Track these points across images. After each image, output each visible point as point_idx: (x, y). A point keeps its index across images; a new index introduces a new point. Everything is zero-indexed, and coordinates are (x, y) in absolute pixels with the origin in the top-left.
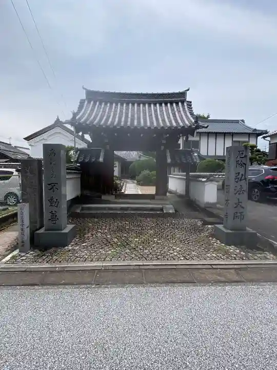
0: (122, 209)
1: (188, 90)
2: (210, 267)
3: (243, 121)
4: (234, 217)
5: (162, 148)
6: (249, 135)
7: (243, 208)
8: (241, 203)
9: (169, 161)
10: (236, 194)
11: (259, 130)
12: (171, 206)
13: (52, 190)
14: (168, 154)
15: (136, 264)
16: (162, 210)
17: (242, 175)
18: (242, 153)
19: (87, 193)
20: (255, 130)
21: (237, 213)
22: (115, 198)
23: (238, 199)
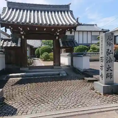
1: (70, 4)
3: (96, 25)
4: (107, 76)
5: (57, 38)
6: (100, 32)
7: (111, 70)
8: (110, 67)
9: (61, 45)
10: (107, 62)
12: (64, 72)
16: (59, 74)
17: (111, 51)
18: (110, 37)
19: (10, 66)
20: (103, 29)
21: (108, 74)
22: (29, 69)
23: (109, 65)
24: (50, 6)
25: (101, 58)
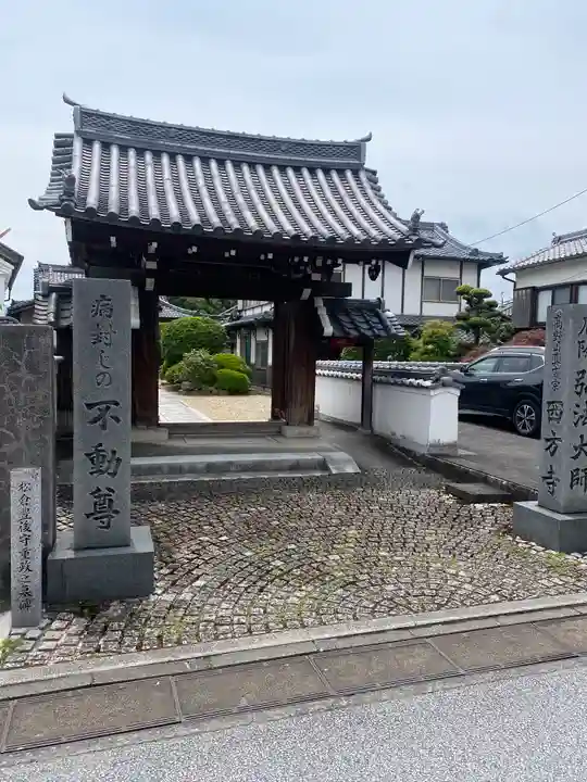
0: (210, 468)
1: (369, 139)
2: (572, 612)
3: (443, 226)
4: (572, 480)
5: (305, 293)
6: (462, 263)
9: (329, 330)
10: (575, 424)
11: (487, 254)
12: (344, 455)
13: (100, 422)
14: (323, 313)
15: (399, 625)
16: (323, 466)
20: (476, 252)
21: (578, 469)
22: (170, 438)
23: (582, 437)
24: (275, 144)
25: (549, 403)
